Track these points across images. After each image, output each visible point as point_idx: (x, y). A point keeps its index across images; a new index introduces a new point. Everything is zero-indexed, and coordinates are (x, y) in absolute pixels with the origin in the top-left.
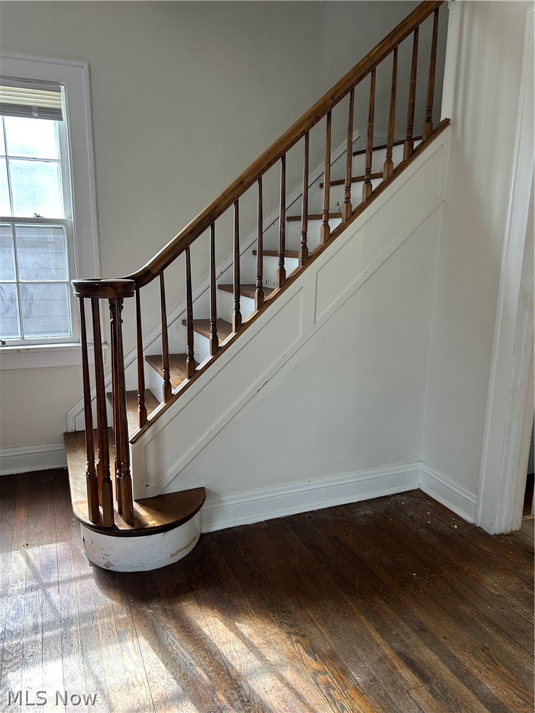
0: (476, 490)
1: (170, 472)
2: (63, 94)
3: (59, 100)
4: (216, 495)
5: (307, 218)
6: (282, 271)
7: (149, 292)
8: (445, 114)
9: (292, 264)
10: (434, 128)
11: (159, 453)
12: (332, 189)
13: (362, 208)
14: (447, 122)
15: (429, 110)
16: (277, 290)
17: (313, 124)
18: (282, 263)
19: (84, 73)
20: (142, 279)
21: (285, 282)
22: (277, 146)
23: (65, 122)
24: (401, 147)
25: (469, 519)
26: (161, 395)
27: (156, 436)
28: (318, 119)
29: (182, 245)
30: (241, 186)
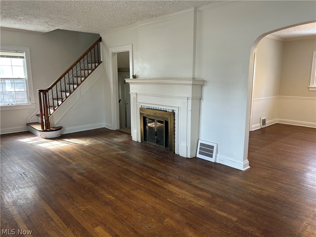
0: (112, 124)
2: (24, 53)
3: (24, 55)
4: (64, 128)
6: (74, 87)
7: (50, 91)
9: (75, 86)
11: (53, 120)
12: (85, 71)
14: (102, 61)
15: (98, 60)
16: (73, 91)
17: (77, 63)
18: (73, 86)
19: (29, 50)
21: (74, 89)
22: (71, 66)
23: (25, 59)
29: (55, 84)
30: (65, 74)
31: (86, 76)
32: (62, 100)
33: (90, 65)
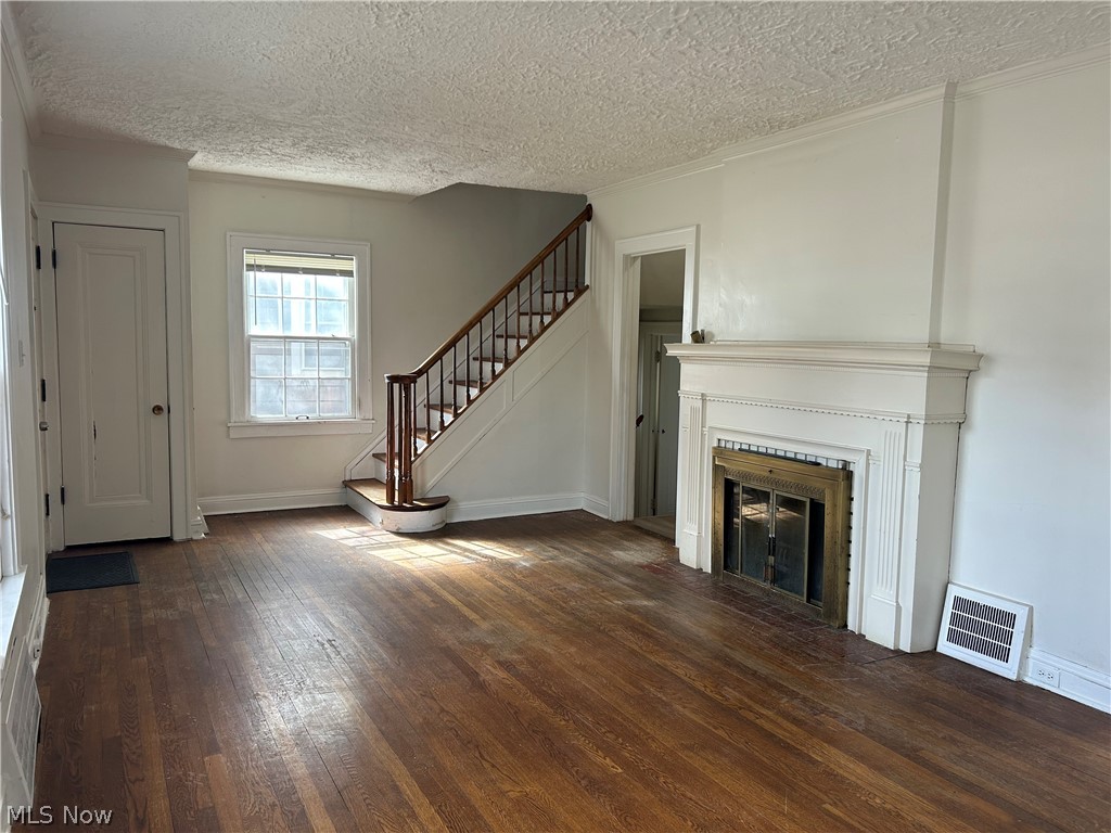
0: (608, 500)
1: (430, 484)
2: (354, 261)
3: (352, 265)
4: (455, 502)
5: (507, 337)
6: (493, 371)
7: (422, 380)
8: (587, 282)
9: (499, 367)
10: (580, 290)
11: (423, 473)
12: (534, 317)
13: (539, 336)
14: (588, 286)
16: (490, 381)
17: (509, 292)
18: (493, 366)
19: (368, 249)
20: (420, 373)
21: (495, 377)
22: (489, 304)
23: (355, 278)
24: (572, 293)
25: (606, 517)
26: (438, 427)
27: (422, 463)
28: (512, 289)
29: (439, 356)
30: (471, 325)
31: (535, 334)
32: (456, 410)
33: (548, 298)
